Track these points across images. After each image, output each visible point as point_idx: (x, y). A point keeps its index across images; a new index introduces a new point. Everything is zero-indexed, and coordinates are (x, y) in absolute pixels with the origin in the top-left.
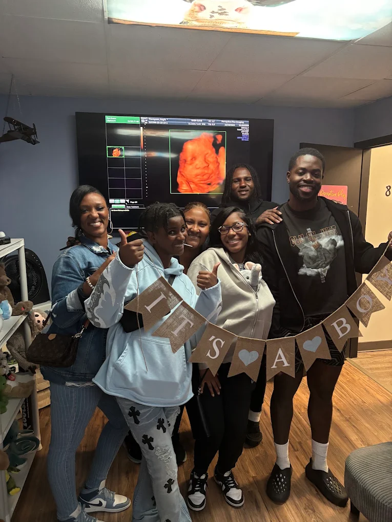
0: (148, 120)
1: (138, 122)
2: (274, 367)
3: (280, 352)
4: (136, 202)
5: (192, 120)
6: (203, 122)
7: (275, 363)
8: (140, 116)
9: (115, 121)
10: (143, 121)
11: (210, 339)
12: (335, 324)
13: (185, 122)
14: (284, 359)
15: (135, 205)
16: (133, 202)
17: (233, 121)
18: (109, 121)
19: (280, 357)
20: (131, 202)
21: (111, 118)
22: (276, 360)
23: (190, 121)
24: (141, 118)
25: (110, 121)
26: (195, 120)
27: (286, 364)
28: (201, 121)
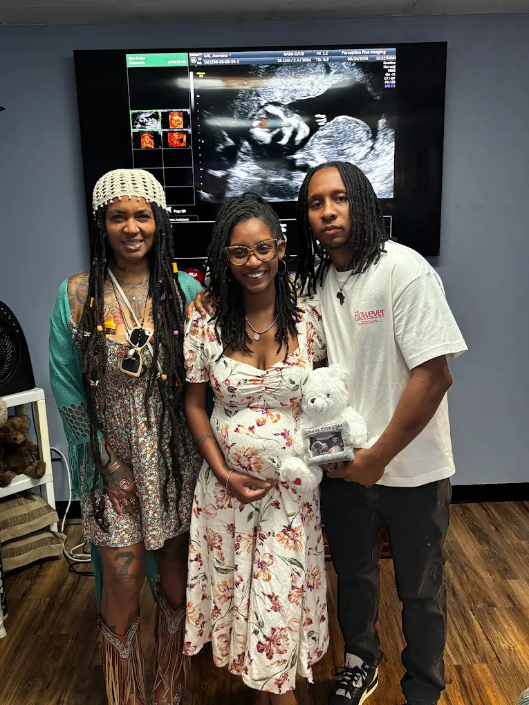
0: (203, 58)
1: (185, 63)
4: (184, 211)
5: (286, 53)
6: (306, 55)
8: (188, 51)
9: (143, 63)
10: (193, 61)
13: (273, 58)
15: (181, 216)
16: (179, 212)
17: (364, 51)
18: (132, 63)
20: (175, 211)
21: (137, 58)
23: (282, 56)
24: (191, 54)
25: (135, 63)
26: (290, 53)
28: (303, 54)
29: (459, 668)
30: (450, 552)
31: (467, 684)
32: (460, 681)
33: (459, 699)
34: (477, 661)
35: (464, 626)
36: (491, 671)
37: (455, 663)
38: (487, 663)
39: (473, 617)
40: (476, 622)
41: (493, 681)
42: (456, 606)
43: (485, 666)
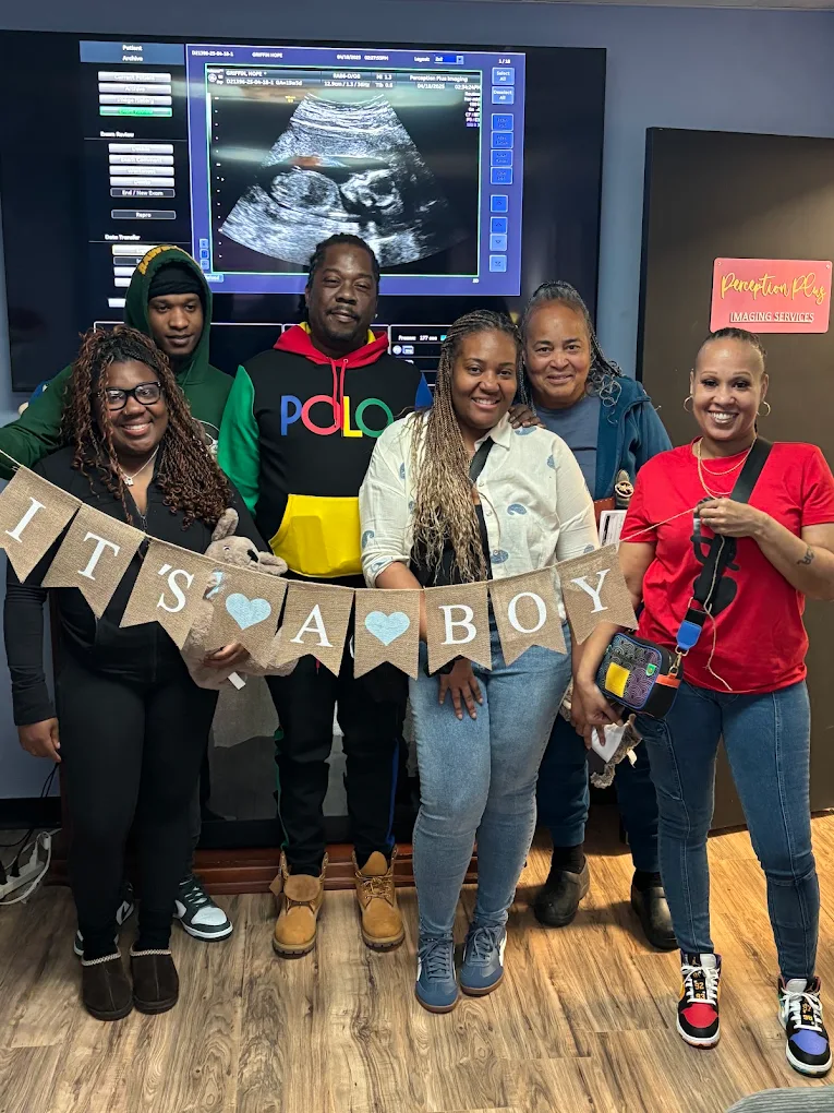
2: (297, 640)
3: (316, 612)
7: (301, 633)
11: (162, 572)
12: (447, 610)
14: (321, 630)
19: (313, 624)
22: (304, 628)
27: (324, 642)
29: (603, 1037)
30: (604, 875)
31: (614, 1058)
32: (602, 1052)
33: (600, 1077)
34: (632, 1026)
35: (618, 981)
36: (652, 1039)
37: (598, 1030)
38: (647, 1028)
39: (632, 967)
40: (636, 975)
41: (653, 1053)
42: (606, 953)
43: (643, 1032)
